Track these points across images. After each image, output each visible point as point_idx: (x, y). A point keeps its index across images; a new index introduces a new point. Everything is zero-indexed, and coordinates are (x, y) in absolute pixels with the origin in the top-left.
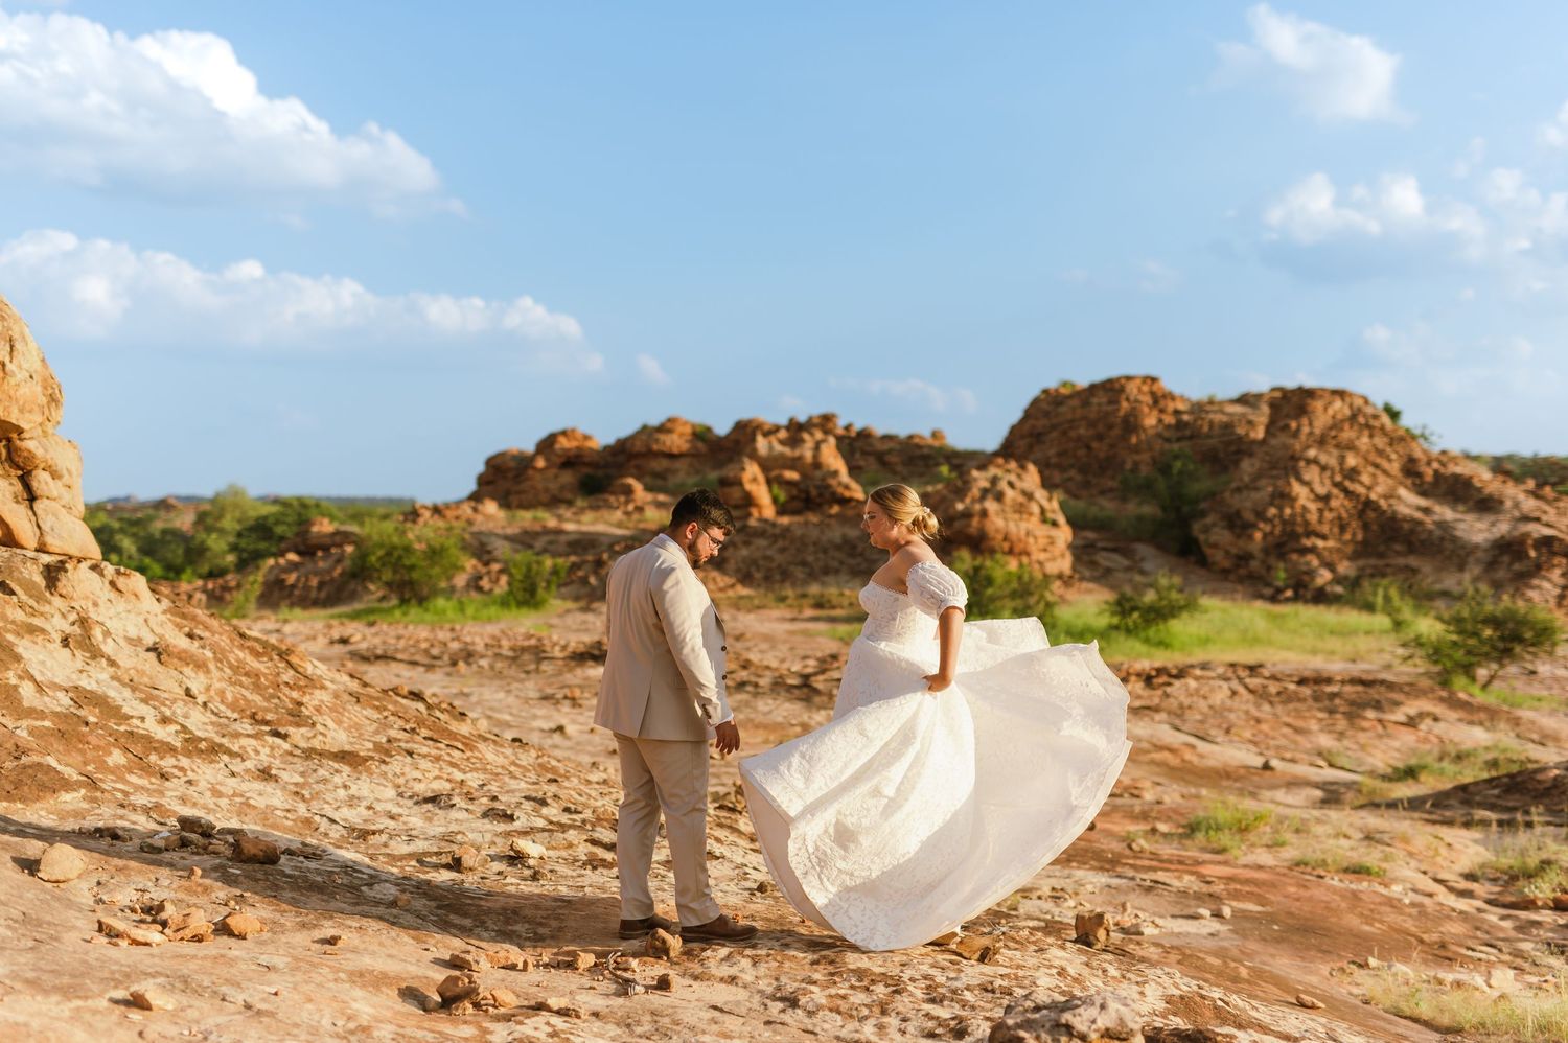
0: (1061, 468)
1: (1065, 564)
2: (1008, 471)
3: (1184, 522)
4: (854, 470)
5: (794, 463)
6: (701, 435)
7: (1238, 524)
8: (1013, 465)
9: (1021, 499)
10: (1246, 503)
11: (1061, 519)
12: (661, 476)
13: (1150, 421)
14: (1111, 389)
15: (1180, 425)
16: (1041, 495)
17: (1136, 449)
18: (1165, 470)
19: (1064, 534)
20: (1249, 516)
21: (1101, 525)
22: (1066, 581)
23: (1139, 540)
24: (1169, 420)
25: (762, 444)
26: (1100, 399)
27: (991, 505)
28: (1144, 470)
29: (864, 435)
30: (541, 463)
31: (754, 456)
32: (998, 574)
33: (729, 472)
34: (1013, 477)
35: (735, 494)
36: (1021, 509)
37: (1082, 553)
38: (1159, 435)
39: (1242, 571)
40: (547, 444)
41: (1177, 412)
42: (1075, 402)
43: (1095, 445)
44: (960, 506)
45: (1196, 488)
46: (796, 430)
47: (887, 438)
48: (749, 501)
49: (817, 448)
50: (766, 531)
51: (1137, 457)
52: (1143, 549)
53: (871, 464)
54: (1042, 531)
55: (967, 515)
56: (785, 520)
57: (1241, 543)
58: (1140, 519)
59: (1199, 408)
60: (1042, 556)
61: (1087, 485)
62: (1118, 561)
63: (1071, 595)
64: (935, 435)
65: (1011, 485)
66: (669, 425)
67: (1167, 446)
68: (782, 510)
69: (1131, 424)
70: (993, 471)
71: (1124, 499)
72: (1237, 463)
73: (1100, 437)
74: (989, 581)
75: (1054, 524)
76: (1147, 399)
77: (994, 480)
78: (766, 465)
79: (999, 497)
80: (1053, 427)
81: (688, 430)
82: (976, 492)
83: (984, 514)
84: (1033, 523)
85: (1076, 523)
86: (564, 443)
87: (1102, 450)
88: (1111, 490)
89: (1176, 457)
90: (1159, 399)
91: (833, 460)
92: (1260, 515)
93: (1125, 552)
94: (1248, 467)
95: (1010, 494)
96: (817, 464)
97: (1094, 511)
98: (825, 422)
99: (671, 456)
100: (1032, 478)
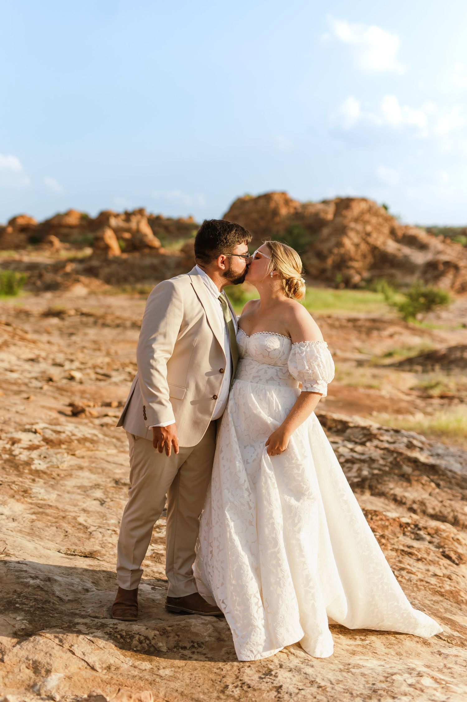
4: (155, 233)
5: (128, 230)
6: (84, 218)
7: (321, 256)
10: (324, 247)
12: (67, 235)
13: (284, 211)
14: (267, 197)
15: (297, 214)
17: (278, 224)
18: (291, 233)
20: (325, 252)
24: (292, 211)
25: (113, 222)
26: (262, 202)
28: (281, 233)
29: (158, 218)
30: (10, 230)
31: (110, 227)
33: (99, 234)
35: (101, 244)
38: (287, 218)
39: (323, 276)
40: (13, 222)
41: (295, 208)
42: (252, 203)
43: (260, 222)
45: (304, 240)
46: (128, 216)
47: (169, 220)
48: (107, 248)
49: (138, 223)
50: (116, 260)
53: (162, 231)
56: (125, 256)
57: (323, 264)
59: (305, 206)
64: (190, 218)
66: (70, 213)
67: (292, 223)
68: (123, 250)
69: (275, 213)
72: (320, 229)
73: (262, 218)
76: (282, 202)
78: (117, 231)
80: (242, 214)
81: (78, 215)
86: (21, 221)
87: (263, 224)
89: (296, 227)
90: (287, 202)
91: (146, 229)
92: (330, 252)
94: (325, 232)
96: (138, 231)
98: (141, 212)
99: (71, 227)
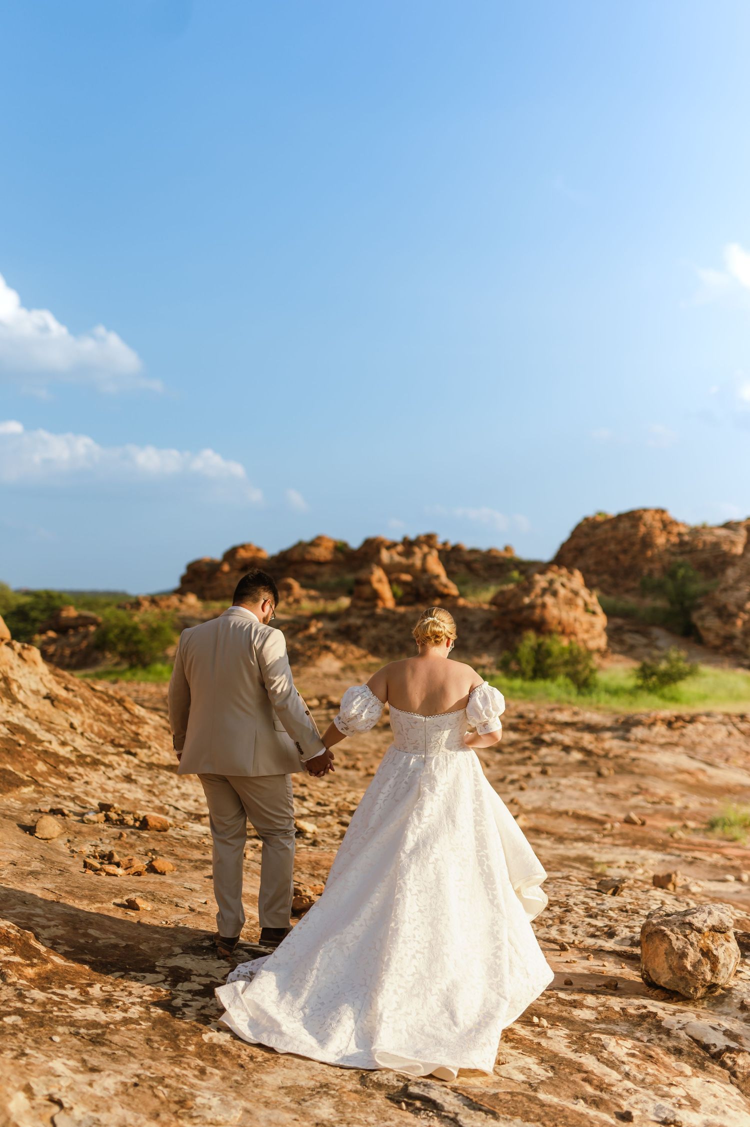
0: (597, 573)
1: (601, 642)
2: (561, 576)
3: (686, 612)
4: (450, 574)
5: (408, 569)
6: (341, 549)
7: (725, 614)
8: (564, 571)
9: (570, 595)
10: (730, 599)
11: (599, 610)
12: (312, 577)
13: (661, 540)
14: (633, 517)
15: (682, 544)
16: (584, 592)
17: (651, 560)
18: (672, 575)
19: (601, 621)
20: (732, 608)
21: (627, 614)
22: (603, 654)
23: (653, 624)
24: (674, 539)
25: (385, 556)
26: (625, 525)
27: (549, 600)
28: (657, 575)
29: (457, 549)
30: (226, 568)
31: (380, 563)
32: (555, 649)
33: (362, 575)
34: (564, 580)
35: (366, 591)
36: (570, 603)
37: (614, 634)
38: (667, 550)
39: (728, 648)
40: (231, 555)
41: (680, 535)
42: (607, 527)
43: (622, 557)
44: (527, 600)
45: (694, 588)
46: (409, 545)
47: (473, 551)
48: (376, 596)
49: (425, 557)
50: (389, 616)
51: (652, 566)
52: (657, 632)
53: (462, 570)
54: (585, 618)
55: (532, 606)
56: (402, 609)
57: (728, 628)
58: (655, 610)
59: (696, 532)
60: (586, 636)
61: (615, 585)
62: (639, 640)
63: (606, 663)
64: (507, 549)
65: (563, 585)
66: (318, 542)
67: (673, 558)
68: (399, 602)
69: (647, 542)
70: (550, 575)
71: (643, 596)
72: (723, 571)
73: (625, 552)
74: (549, 654)
75: (594, 613)
76: (658, 525)
77: (551, 582)
78: (391, 571)
79: (555, 594)
80: (592, 544)
81: (331, 545)
82: (538, 590)
83: (544, 606)
84: (579, 613)
85: (609, 612)
86: (243, 554)
87: (625, 560)
88: (633, 589)
89: (680, 566)
90: (667, 525)
91: (436, 567)
92: (741, 608)
93: (645, 634)
94: (731, 573)
95: (562, 592)
96: (424, 570)
97: (621, 604)
98: (429, 539)
99: (319, 563)
100: (577, 580)
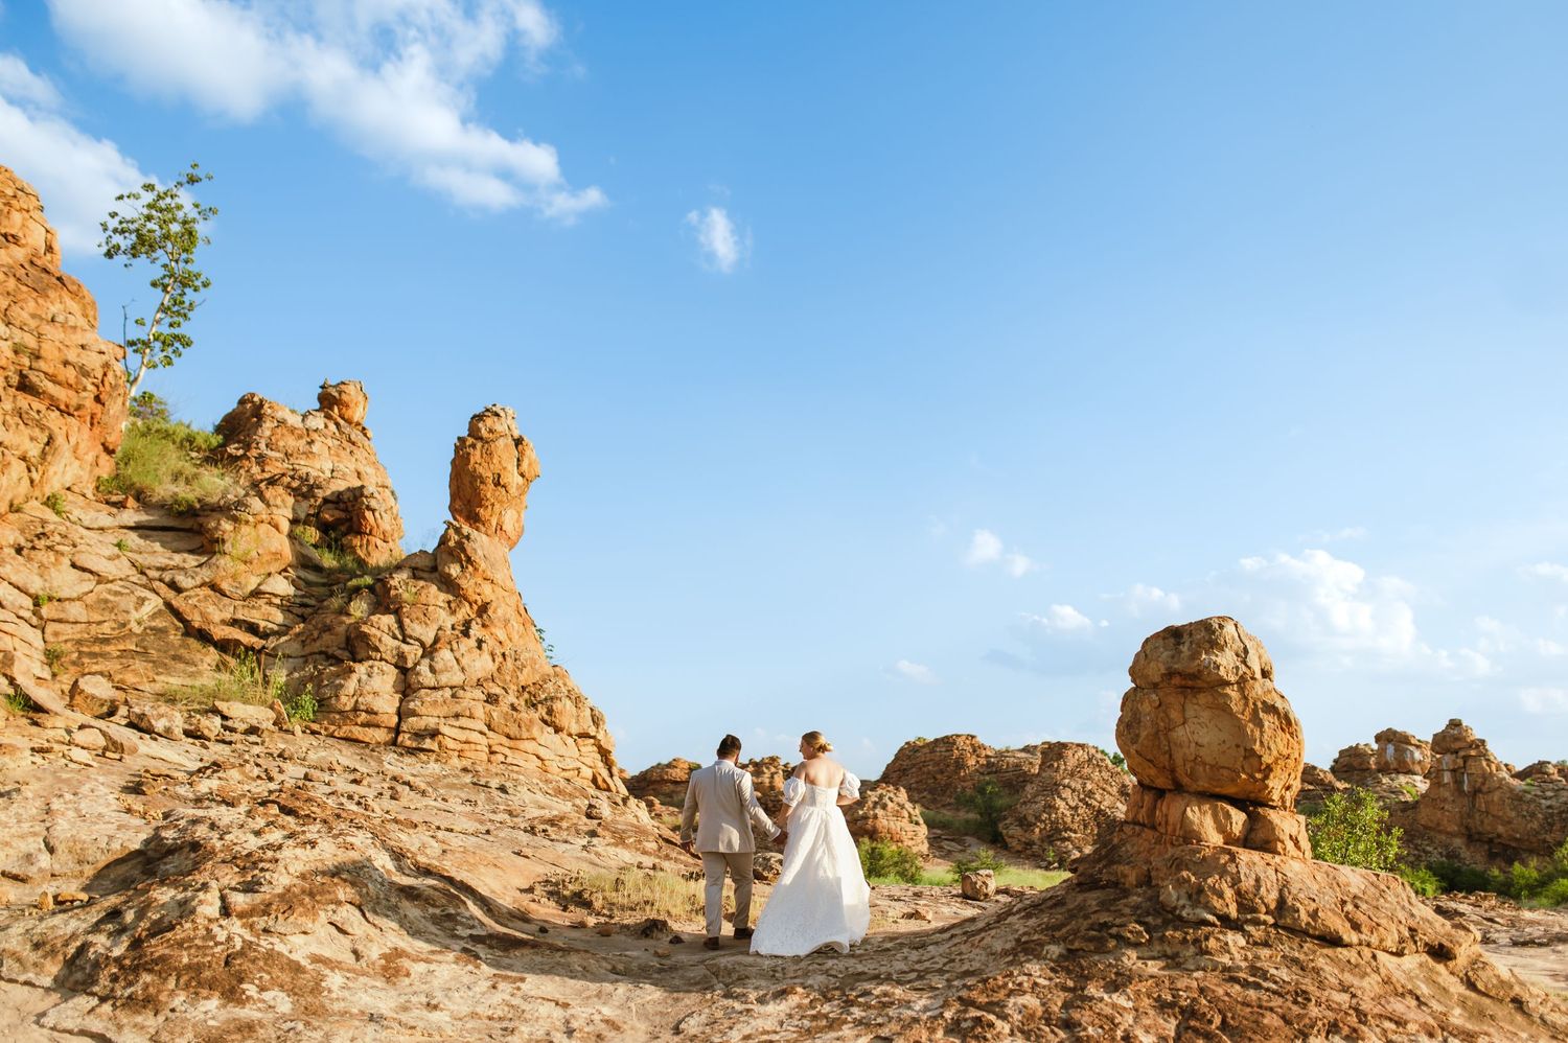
0: (919, 791)
1: (925, 848)
2: (889, 791)
3: (994, 823)
7: (1025, 824)
8: (892, 789)
9: (897, 808)
10: (1029, 811)
11: (921, 821)
12: (670, 795)
13: (971, 762)
14: (948, 742)
15: (989, 765)
16: (908, 806)
17: (964, 780)
18: (982, 791)
19: (923, 830)
20: (1031, 819)
21: (944, 826)
22: (925, 858)
23: (966, 834)
24: (983, 761)
26: (942, 748)
27: (879, 811)
28: (969, 792)
32: (887, 852)
34: (892, 795)
36: (897, 815)
37: (934, 841)
38: (977, 770)
39: (1029, 852)
41: (987, 756)
42: (926, 750)
43: (939, 776)
45: (1000, 802)
49: (772, 777)
51: (965, 784)
52: (969, 839)
54: (911, 827)
55: (865, 818)
57: (1027, 835)
58: (967, 821)
59: (1000, 754)
60: (910, 843)
61: (934, 801)
62: (955, 846)
63: (928, 866)
65: (891, 799)
67: (982, 778)
69: (960, 764)
70: (879, 791)
71: (958, 810)
72: (1023, 787)
73: (942, 772)
74: (881, 856)
75: (917, 823)
76: (969, 749)
77: (881, 797)
79: (884, 807)
80: (914, 765)
81: (686, 766)
82: (870, 804)
83: (875, 817)
84: (905, 823)
85: (930, 825)
87: (943, 779)
88: (949, 804)
89: (988, 783)
90: (976, 749)
92: (1038, 818)
93: (959, 842)
94: (1029, 788)
95: (890, 805)
96: (772, 788)
97: (939, 817)
98: (773, 760)
99: (675, 782)
100: (903, 795)
